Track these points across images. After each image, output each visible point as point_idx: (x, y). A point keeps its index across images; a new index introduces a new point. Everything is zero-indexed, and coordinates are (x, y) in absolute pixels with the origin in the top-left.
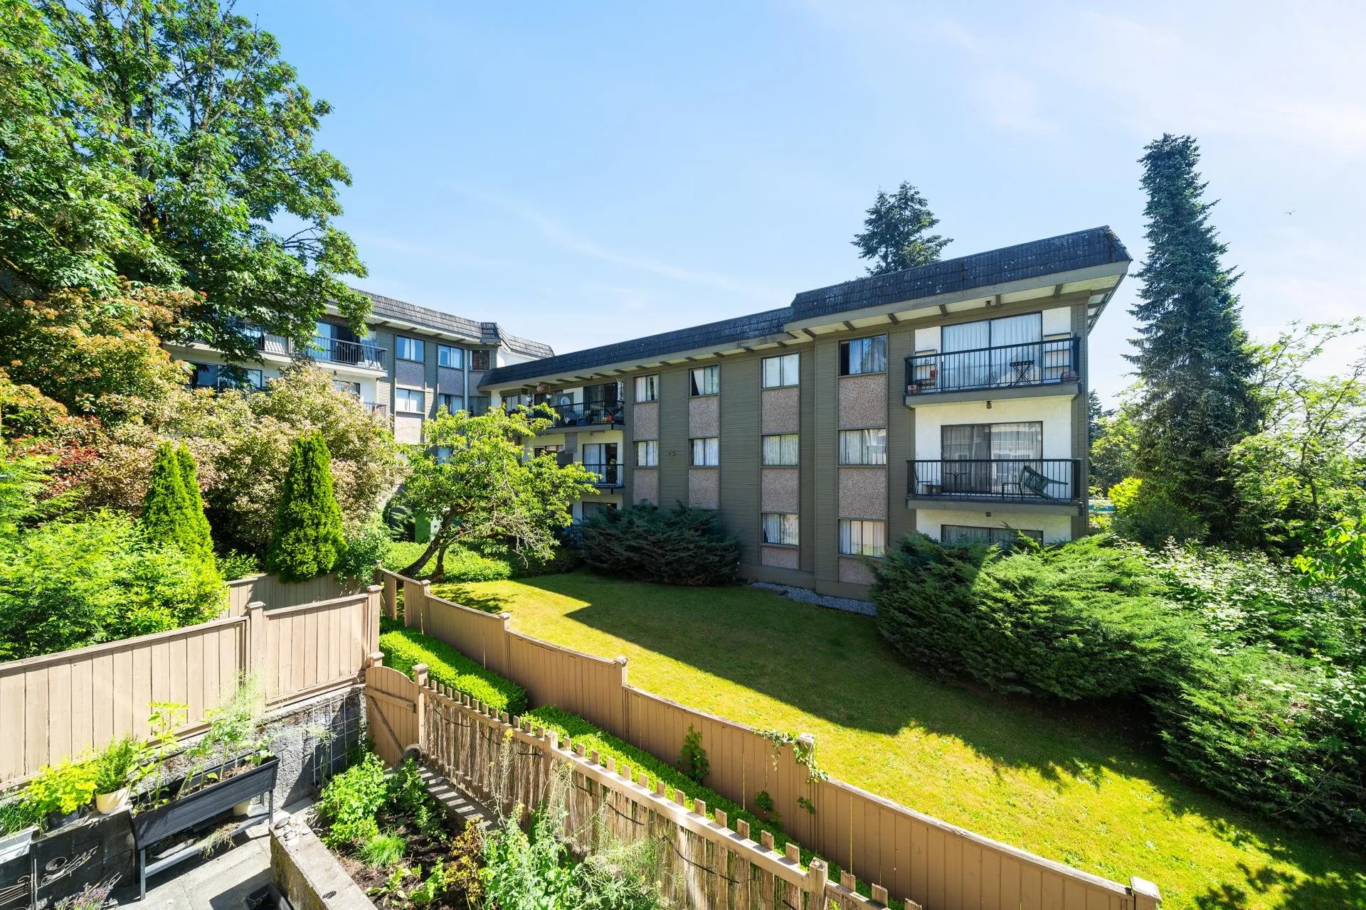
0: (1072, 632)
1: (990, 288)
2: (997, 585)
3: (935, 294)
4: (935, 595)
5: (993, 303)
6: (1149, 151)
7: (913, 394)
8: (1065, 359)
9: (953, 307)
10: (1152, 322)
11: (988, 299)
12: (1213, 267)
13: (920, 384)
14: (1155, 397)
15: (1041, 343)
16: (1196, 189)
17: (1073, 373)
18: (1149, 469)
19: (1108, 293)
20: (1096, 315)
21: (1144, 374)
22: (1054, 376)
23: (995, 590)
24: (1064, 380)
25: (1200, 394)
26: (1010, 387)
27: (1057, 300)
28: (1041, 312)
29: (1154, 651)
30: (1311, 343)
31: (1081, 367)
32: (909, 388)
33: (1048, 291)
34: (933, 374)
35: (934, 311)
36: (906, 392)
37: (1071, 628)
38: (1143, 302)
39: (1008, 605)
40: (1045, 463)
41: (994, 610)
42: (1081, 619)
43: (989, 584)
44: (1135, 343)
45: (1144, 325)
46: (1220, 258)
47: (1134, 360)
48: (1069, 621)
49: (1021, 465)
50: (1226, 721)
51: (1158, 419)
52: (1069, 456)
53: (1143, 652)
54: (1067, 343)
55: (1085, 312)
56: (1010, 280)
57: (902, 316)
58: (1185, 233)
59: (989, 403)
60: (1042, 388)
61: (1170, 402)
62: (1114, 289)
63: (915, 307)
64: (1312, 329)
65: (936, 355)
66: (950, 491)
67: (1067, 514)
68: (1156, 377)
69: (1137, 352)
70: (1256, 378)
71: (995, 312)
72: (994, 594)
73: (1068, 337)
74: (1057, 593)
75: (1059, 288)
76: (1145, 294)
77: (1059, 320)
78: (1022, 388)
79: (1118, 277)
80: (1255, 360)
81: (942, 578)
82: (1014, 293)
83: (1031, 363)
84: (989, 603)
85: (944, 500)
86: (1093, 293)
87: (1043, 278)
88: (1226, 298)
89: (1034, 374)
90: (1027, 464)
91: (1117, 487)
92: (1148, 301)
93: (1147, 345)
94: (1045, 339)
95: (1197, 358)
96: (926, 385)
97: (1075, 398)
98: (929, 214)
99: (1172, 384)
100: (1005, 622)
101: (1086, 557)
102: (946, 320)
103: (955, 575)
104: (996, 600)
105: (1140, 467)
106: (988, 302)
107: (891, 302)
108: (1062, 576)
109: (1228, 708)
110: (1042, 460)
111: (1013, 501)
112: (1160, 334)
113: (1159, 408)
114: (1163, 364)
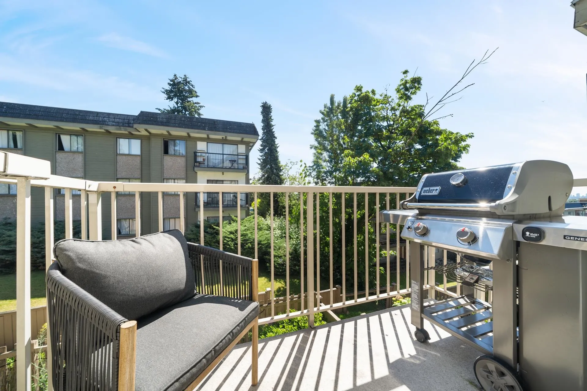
0: (248, 243)
1: (224, 133)
2: (228, 233)
3: (205, 130)
4: (209, 240)
5: (224, 138)
6: (262, 104)
7: (197, 167)
8: (244, 162)
9: (212, 136)
10: (263, 154)
11: (223, 137)
12: (275, 142)
13: (200, 163)
14: (263, 176)
15: (238, 155)
16: (272, 120)
17: (246, 166)
18: (262, 196)
19: (254, 143)
21: (261, 169)
22: (241, 166)
23: (228, 235)
24: (244, 168)
25: (272, 176)
26: (229, 168)
27: (242, 142)
28: (237, 145)
29: (265, 244)
30: (290, 166)
31: (248, 164)
32: (196, 164)
33: (239, 139)
34: (204, 160)
35: (205, 136)
36: (195, 165)
37: (248, 242)
38: (261, 148)
39: (232, 239)
41: (228, 241)
42: (250, 239)
43: (226, 233)
44: (259, 159)
45: (261, 154)
46: (276, 140)
47: (259, 164)
48: (247, 240)
49: (233, 195)
50: (278, 256)
52: (245, 192)
53: (263, 245)
54: (244, 157)
55: (249, 148)
57: (192, 135)
58: (269, 131)
59: (223, 173)
60: (238, 170)
61: (266, 177)
62: (255, 143)
63: (198, 133)
64: (291, 162)
65: (205, 153)
66: (211, 204)
67: (245, 210)
68: (263, 170)
69: (259, 162)
70: (281, 173)
71: (224, 142)
72: (228, 236)
73: (244, 155)
74: (245, 232)
75: (243, 139)
76: (261, 146)
77: (242, 149)
78: (233, 169)
79: (256, 140)
80: (282, 168)
81: (212, 234)
83: (235, 161)
84: (227, 239)
85: (209, 207)
86: (251, 142)
87: (239, 134)
88: (277, 151)
89: (235, 165)
90: (235, 194)
92: (262, 148)
93: (262, 161)
94: (239, 154)
95: (272, 167)
96: (202, 164)
97: (246, 174)
99: (267, 173)
100: (231, 244)
101: (250, 222)
102: (208, 140)
103: (216, 232)
104: (229, 238)
105: (260, 196)
106: (223, 138)
107: (188, 128)
108: (245, 228)
109: (279, 253)
110: (237, 193)
111: (231, 207)
112: (264, 158)
113: (264, 179)
114: (265, 167)
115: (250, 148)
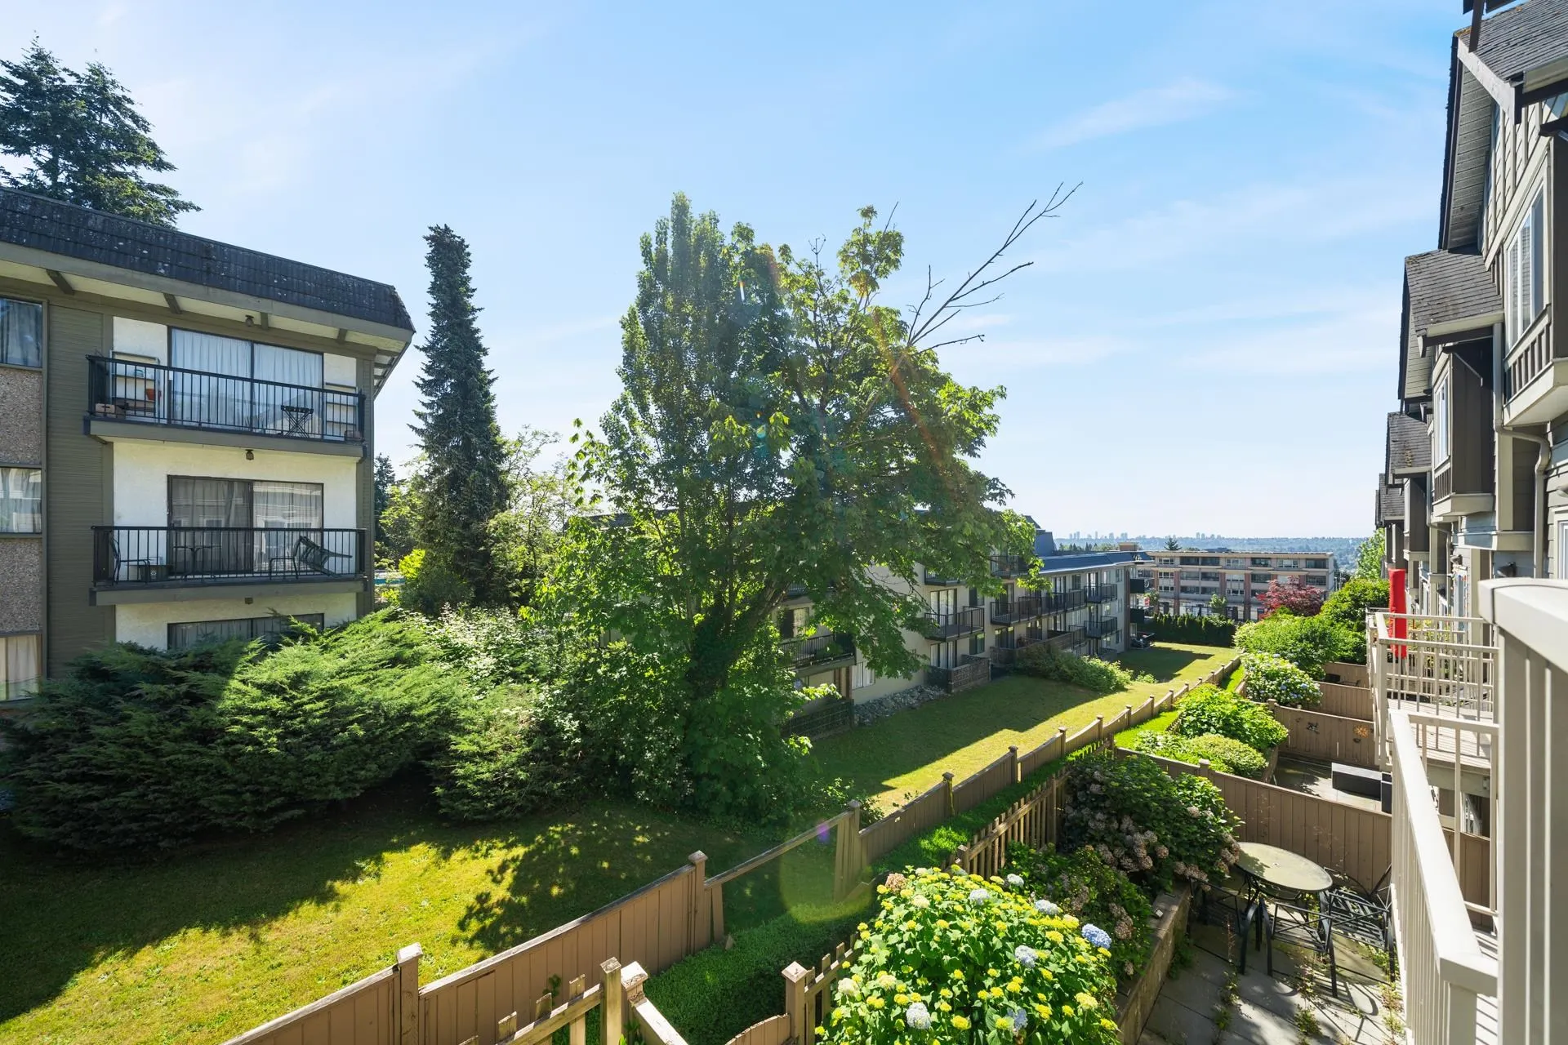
0: (352, 723)
1: (251, 299)
2: (256, 693)
3: (154, 272)
4: (150, 734)
5: (257, 320)
6: (432, 233)
7: (105, 418)
8: (350, 417)
9: (188, 304)
10: (435, 399)
11: (251, 313)
12: (480, 364)
13: (124, 405)
14: (437, 471)
15: (322, 390)
16: (468, 290)
17: (358, 434)
18: (431, 540)
19: (396, 357)
20: (384, 377)
21: (427, 448)
22: (336, 433)
23: (254, 700)
24: (348, 440)
25: (469, 474)
26: (280, 436)
27: (340, 346)
28: (322, 354)
29: (429, 715)
30: (535, 444)
31: (366, 428)
32: (99, 407)
33: (330, 332)
34: (151, 394)
35: (157, 299)
36: (92, 412)
37: (351, 718)
38: (428, 378)
39: (273, 714)
40: (326, 533)
41: (252, 727)
42: (362, 704)
43: (245, 694)
44: (420, 415)
45: (427, 399)
46: (484, 359)
47: (419, 432)
48: (349, 711)
49: (296, 535)
50: (481, 755)
51: (438, 492)
52: (353, 526)
53: (421, 719)
54: (351, 398)
55: (371, 371)
56: (280, 299)
57: (83, 284)
58: (460, 325)
59: (249, 452)
60: (321, 444)
61: (447, 477)
62: (400, 354)
63: (110, 279)
64: (535, 434)
65: (157, 367)
66: (184, 573)
67: (350, 591)
68: (437, 452)
69: (421, 424)
70: (504, 466)
71: (257, 334)
72: (253, 706)
73: (353, 391)
74: (336, 683)
75: (342, 333)
76: (429, 370)
77: (342, 370)
78: (296, 440)
79: (403, 345)
80: (504, 451)
81: (164, 703)
82: (285, 320)
83: (307, 411)
84: (244, 719)
85: (171, 587)
86: (380, 352)
87: (329, 316)
88: (487, 394)
89: (312, 426)
90: (303, 534)
91: (407, 558)
92: (431, 378)
93: (430, 420)
94: (326, 387)
95: (467, 440)
96: (135, 409)
97: (360, 462)
98: (153, 146)
99: (449, 462)
100: (267, 737)
101: (369, 635)
102: (174, 318)
103: (187, 694)
104: (255, 713)
105: (423, 538)
106: (250, 318)
107: (55, 250)
108: (343, 662)
109: (483, 743)
110: (322, 530)
111: (285, 580)
112: (440, 412)
113: (439, 482)
114: (442, 442)
115: (379, 372)
